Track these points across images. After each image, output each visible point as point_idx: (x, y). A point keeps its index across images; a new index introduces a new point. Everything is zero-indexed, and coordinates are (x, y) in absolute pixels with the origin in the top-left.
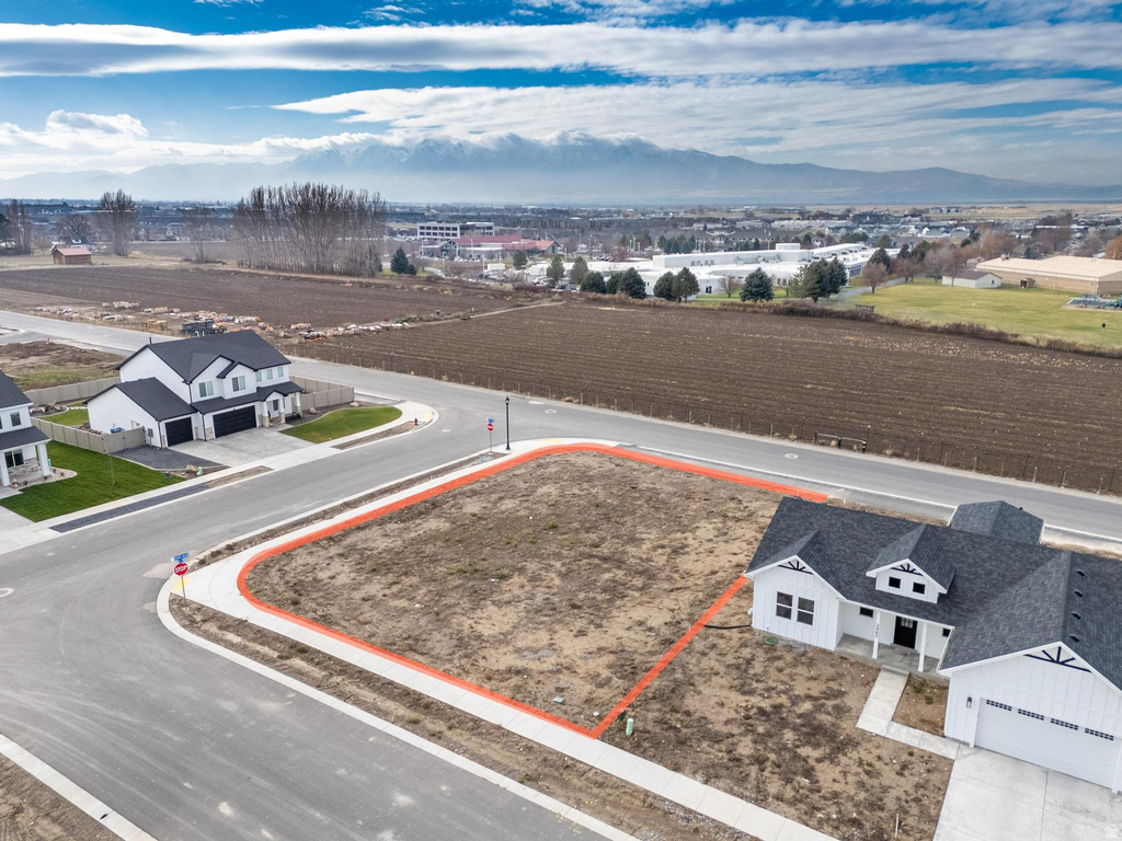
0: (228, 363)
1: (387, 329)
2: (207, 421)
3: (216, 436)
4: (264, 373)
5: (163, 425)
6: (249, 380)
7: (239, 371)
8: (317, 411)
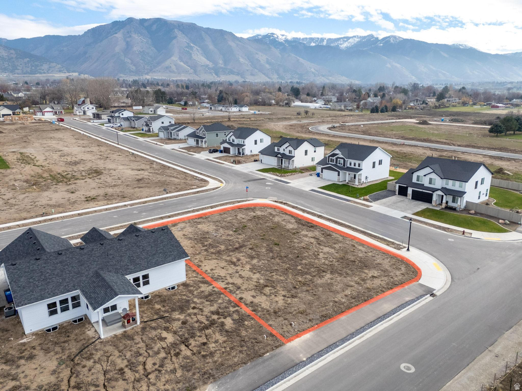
0: (431, 171)
2: (410, 191)
3: (412, 199)
4: (451, 182)
5: (397, 186)
6: (439, 183)
7: (433, 176)
8: (476, 213)
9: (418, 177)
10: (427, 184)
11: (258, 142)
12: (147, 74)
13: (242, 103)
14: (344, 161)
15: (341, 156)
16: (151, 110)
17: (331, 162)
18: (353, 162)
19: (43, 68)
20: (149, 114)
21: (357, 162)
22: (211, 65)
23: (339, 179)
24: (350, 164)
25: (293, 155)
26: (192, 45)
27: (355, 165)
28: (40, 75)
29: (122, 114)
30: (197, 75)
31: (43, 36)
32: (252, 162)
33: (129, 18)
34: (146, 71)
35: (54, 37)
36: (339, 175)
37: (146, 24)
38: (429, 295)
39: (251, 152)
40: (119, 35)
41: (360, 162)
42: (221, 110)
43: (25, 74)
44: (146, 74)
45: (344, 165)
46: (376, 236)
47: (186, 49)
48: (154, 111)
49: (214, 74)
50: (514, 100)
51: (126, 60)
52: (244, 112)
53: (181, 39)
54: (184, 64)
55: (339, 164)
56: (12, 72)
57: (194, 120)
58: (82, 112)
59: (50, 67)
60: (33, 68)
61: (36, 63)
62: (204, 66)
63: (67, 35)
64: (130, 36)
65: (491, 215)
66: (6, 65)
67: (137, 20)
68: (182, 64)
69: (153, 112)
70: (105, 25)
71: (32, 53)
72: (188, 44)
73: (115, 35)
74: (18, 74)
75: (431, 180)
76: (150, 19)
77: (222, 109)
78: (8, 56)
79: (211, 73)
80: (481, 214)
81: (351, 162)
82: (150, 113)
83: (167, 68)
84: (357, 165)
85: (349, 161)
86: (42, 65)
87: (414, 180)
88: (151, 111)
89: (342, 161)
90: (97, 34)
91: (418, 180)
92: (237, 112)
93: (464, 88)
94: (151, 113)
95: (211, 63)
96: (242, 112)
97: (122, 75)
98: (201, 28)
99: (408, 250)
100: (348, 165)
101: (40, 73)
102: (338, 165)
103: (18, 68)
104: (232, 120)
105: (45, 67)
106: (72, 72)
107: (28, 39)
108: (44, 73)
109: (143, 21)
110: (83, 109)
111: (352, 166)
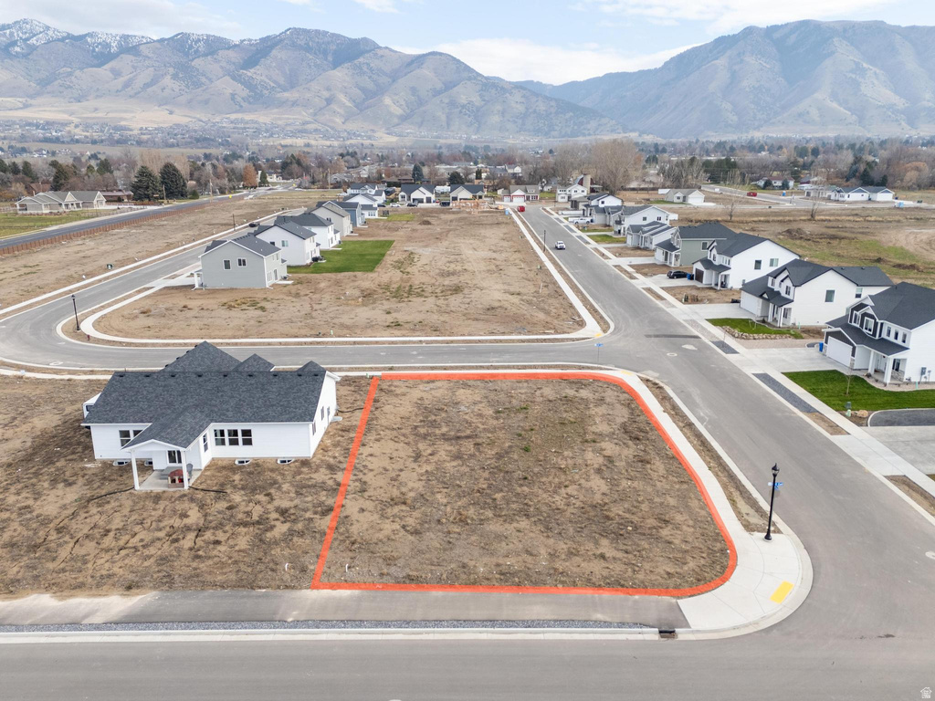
11: (765, 265)
12: (757, 128)
13: (898, 183)
14: (876, 324)
15: (871, 312)
16: (678, 195)
17: (855, 322)
19: (589, 127)
20: (672, 203)
22: (900, 103)
23: (852, 364)
24: (888, 333)
25: (790, 297)
26: (865, 65)
27: (896, 338)
28: (584, 138)
29: (603, 203)
30: (864, 127)
31: (601, 75)
32: (727, 302)
33: (748, 28)
34: (757, 123)
35: (618, 75)
36: (852, 354)
37: (776, 35)
38: (657, 630)
39: (734, 283)
40: (721, 62)
41: (906, 330)
42: (829, 199)
43: (563, 137)
44: (755, 129)
45: (874, 334)
46: (747, 491)
47: (851, 75)
48: (684, 197)
49: (903, 123)
51: (723, 106)
52: (878, 202)
53: (845, 55)
54: (840, 105)
55: (866, 329)
56: (547, 134)
57: (731, 216)
58: (566, 198)
59: (599, 125)
60: (576, 127)
61: (581, 119)
62: (884, 107)
63: (637, 70)
64: (742, 61)
66: (541, 125)
67: (761, 29)
68: (835, 105)
69: (681, 200)
70: (701, 47)
71: (581, 104)
72: (857, 64)
73: (716, 62)
74: (554, 137)
76: (787, 25)
77: (830, 196)
78: (546, 111)
79: (897, 120)
81: (890, 329)
82: (676, 200)
83: (800, 115)
84: (900, 337)
85: (887, 324)
86: (588, 123)
88: (679, 198)
89: (871, 323)
90: (684, 63)
92: (862, 202)
94: (678, 201)
95: (903, 100)
96: (875, 202)
97: (710, 133)
98: (896, 30)
99: (768, 537)
100: (884, 335)
101: (584, 135)
103: (556, 128)
104: (817, 218)
105: (593, 124)
106: (631, 131)
107: (580, 82)
108: (589, 135)
109: (772, 30)
110: (568, 193)
111: (891, 338)
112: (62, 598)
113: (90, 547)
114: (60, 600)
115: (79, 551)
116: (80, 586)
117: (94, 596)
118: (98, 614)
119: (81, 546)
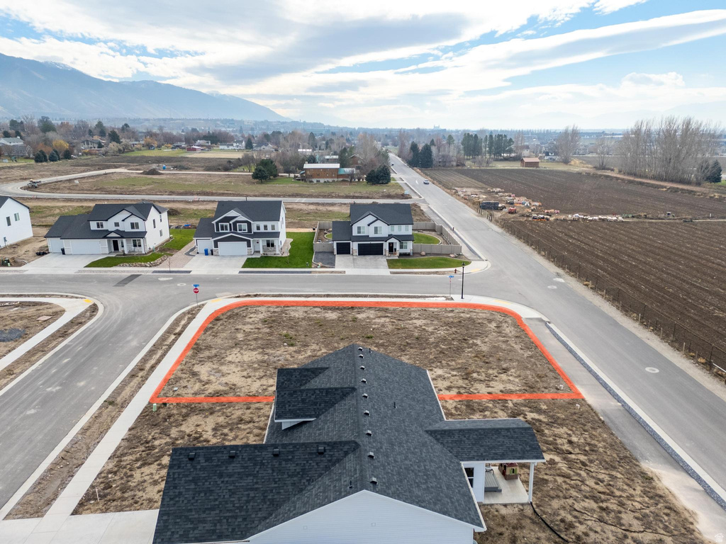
0: (375, 219)
1: (603, 220)
2: (354, 246)
3: (359, 255)
4: (396, 227)
5: (335, 243)
6: (384, 230)
7: (379, 224)
8: (427, 254)
9: (359, 228)
10: (372, 235)
11: (12, 219)
14: (249, 225)
17: (222, 229)
18: (262, 224)
21: (269, 224)
23: (249, 252)
24: (258, 228)
25: (140, 230)
27: (266, 229)
32: (34, 257)
36: (249, 245)
39: (5, 240)
41: (273, 223)
45: (250, 231)
50: (199, 141)
55: (240, 230)
65: (435, 252)
75: (376, 229)
80: (430, 254)
81: (259, 225)
84: (270, 228)
85: (257, 223)
87: (355, 233)
89: (245, 226)
91: (359, 232)
93: (126, 125)
100: (256, 230)
102: (238, 231)
111: (262, 230)
112: (693, 514)
113: (627, 518)
114: (695, 514)
115: (637, 525)
116: (671, 508)
117: (674, 496)
118: (687, 485)
119: (630, 525)
